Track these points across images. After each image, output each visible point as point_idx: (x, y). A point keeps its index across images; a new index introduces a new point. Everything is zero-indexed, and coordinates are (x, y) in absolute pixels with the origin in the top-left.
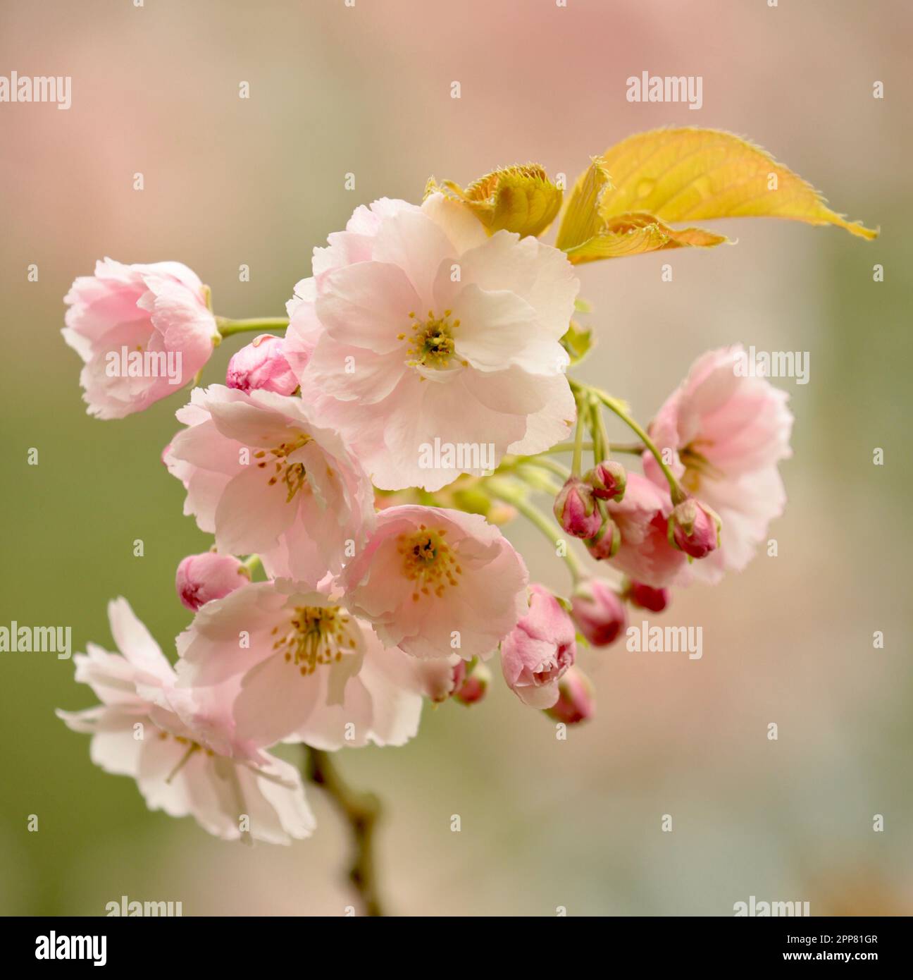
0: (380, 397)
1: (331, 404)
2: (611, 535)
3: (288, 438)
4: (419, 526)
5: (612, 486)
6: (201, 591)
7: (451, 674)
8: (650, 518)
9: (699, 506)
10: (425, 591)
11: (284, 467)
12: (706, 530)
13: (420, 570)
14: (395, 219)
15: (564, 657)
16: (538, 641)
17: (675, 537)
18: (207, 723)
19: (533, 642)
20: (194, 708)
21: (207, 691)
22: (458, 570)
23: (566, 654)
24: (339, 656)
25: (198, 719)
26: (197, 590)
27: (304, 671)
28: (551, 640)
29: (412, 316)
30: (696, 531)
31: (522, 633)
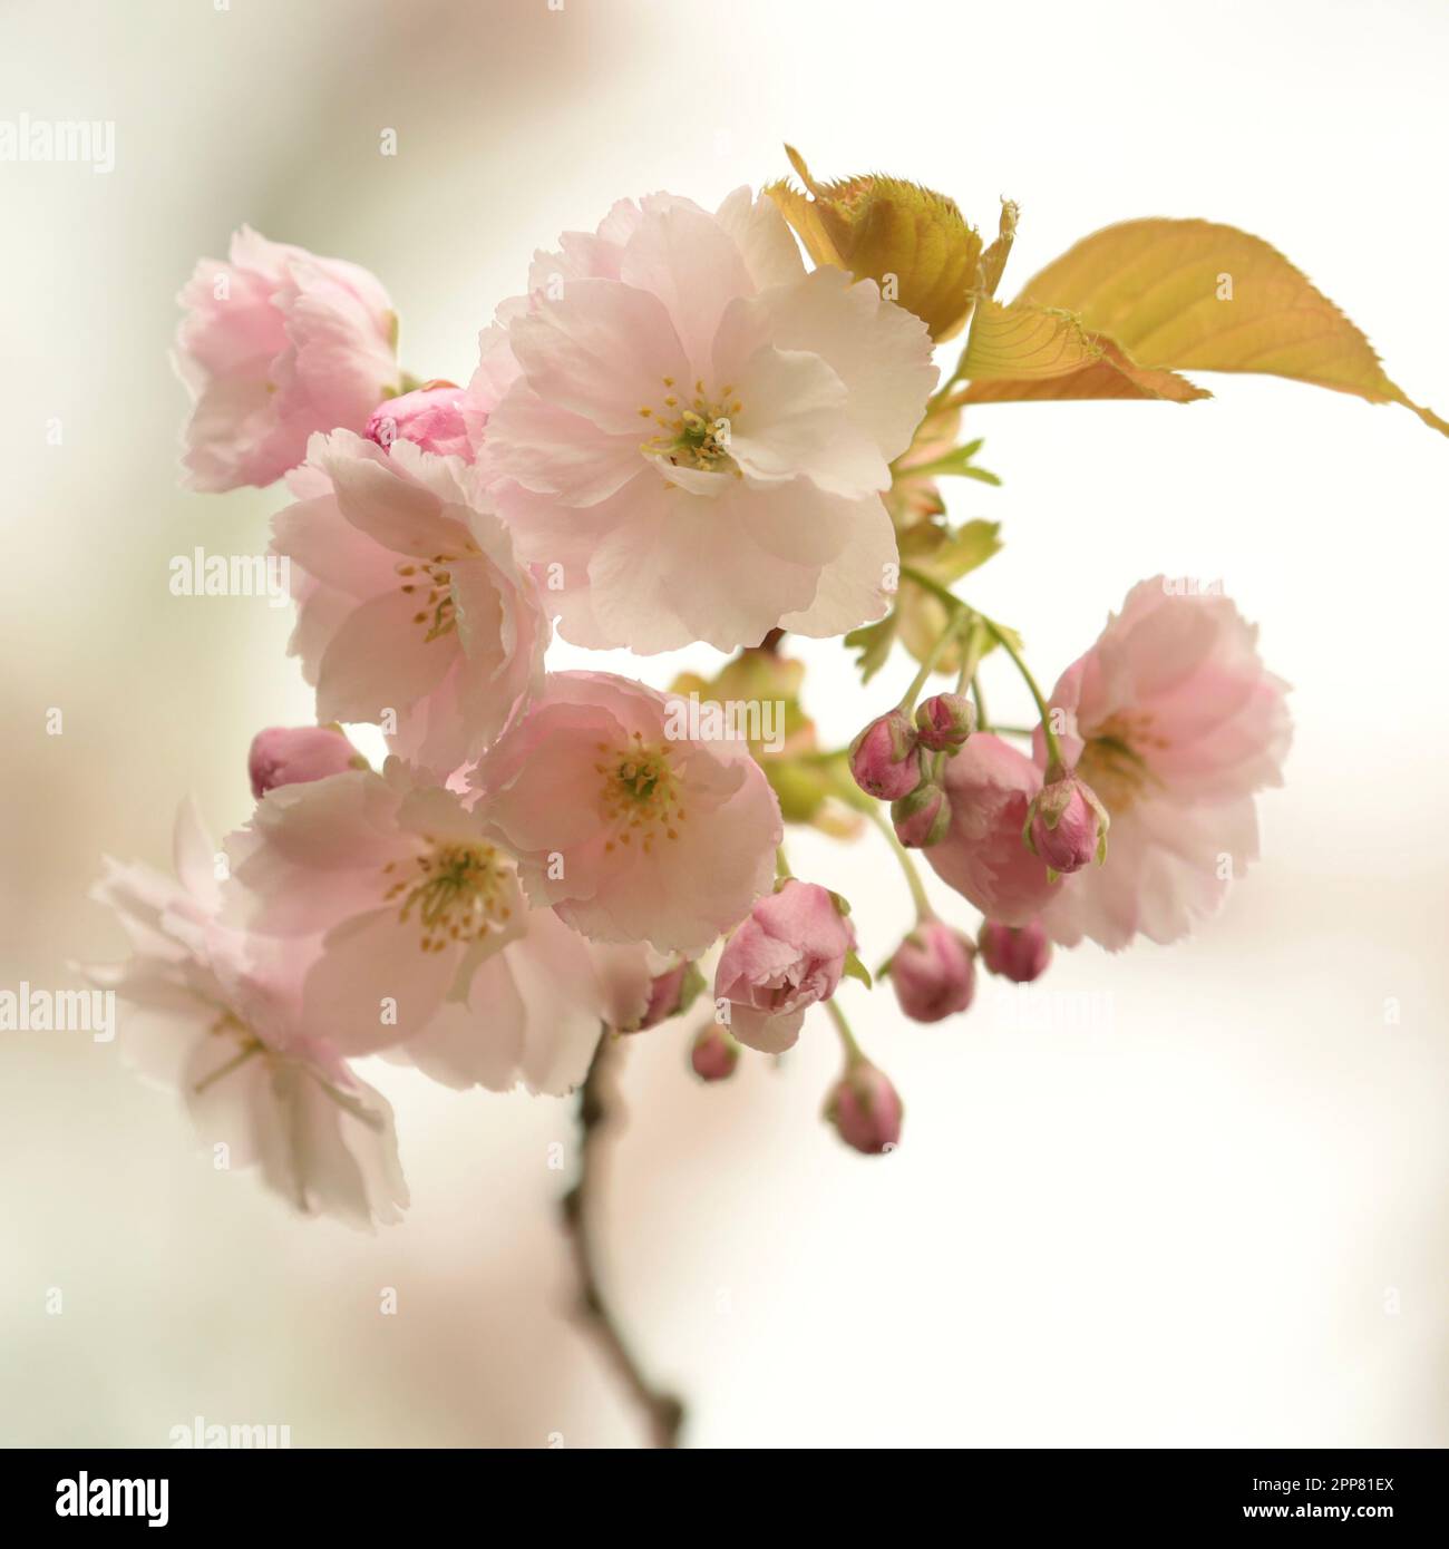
0: (593, 500)
1: (513, 494)
2: (935, 812)
3: (449, 547)
4: (631, 733)
5: (945, 727)
6: (279, 773)
7: (649, 990)
8: (1003, 802)
9: (1079, 792)
10: (625, 839)
11: (441, 599)
12: (1079, 827)
13: (626, 806)
14: (663, 216)
15: (814, 977)
16: (775, 941)
17: (1031, 830)
18: (259, 994)
19: (767, 943)
20: (245, 966)
21: (272, 944)
22: (681, 815)
23: (818, 974)
24: (483, 931)
25: (246, 983)
26: (272, 772)
27: (426, 944)
28: (797, 942)
29: (669, 383)
30: (1063, 825)
31: (756, 926)
